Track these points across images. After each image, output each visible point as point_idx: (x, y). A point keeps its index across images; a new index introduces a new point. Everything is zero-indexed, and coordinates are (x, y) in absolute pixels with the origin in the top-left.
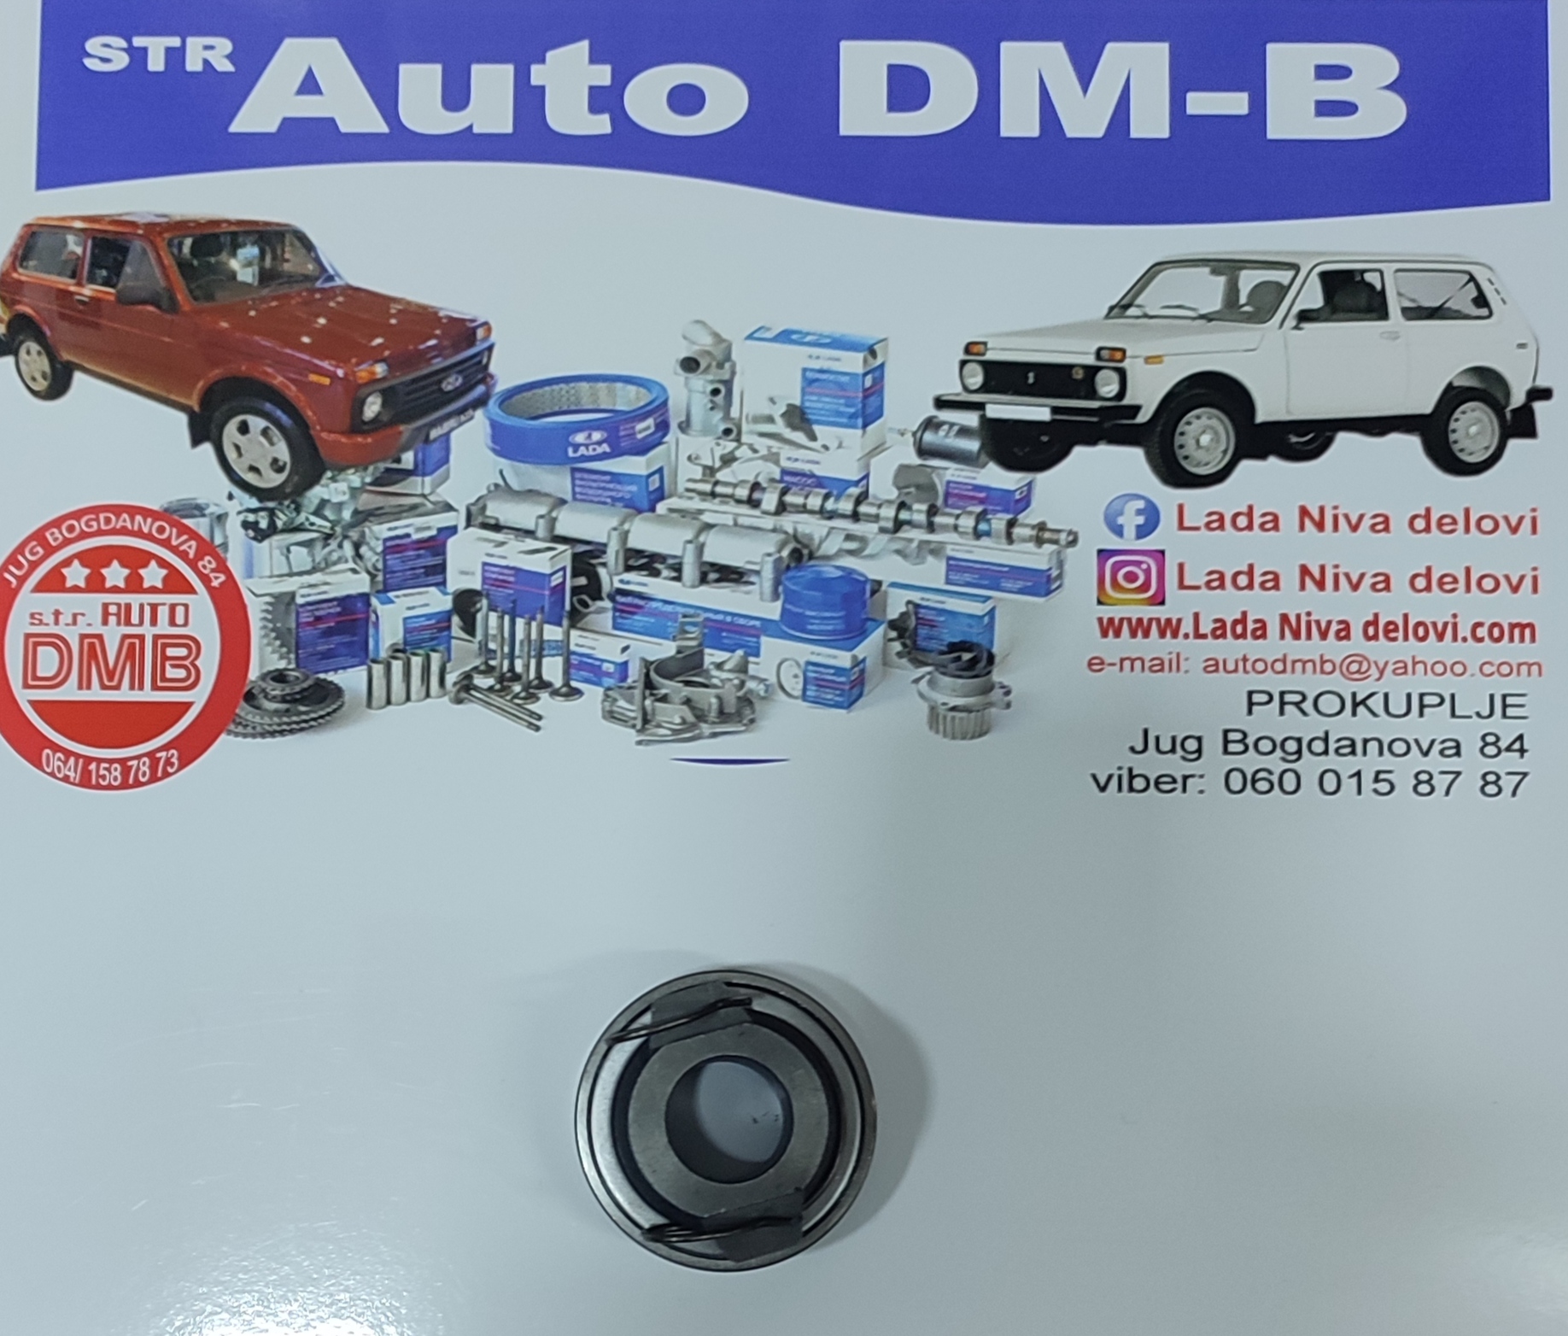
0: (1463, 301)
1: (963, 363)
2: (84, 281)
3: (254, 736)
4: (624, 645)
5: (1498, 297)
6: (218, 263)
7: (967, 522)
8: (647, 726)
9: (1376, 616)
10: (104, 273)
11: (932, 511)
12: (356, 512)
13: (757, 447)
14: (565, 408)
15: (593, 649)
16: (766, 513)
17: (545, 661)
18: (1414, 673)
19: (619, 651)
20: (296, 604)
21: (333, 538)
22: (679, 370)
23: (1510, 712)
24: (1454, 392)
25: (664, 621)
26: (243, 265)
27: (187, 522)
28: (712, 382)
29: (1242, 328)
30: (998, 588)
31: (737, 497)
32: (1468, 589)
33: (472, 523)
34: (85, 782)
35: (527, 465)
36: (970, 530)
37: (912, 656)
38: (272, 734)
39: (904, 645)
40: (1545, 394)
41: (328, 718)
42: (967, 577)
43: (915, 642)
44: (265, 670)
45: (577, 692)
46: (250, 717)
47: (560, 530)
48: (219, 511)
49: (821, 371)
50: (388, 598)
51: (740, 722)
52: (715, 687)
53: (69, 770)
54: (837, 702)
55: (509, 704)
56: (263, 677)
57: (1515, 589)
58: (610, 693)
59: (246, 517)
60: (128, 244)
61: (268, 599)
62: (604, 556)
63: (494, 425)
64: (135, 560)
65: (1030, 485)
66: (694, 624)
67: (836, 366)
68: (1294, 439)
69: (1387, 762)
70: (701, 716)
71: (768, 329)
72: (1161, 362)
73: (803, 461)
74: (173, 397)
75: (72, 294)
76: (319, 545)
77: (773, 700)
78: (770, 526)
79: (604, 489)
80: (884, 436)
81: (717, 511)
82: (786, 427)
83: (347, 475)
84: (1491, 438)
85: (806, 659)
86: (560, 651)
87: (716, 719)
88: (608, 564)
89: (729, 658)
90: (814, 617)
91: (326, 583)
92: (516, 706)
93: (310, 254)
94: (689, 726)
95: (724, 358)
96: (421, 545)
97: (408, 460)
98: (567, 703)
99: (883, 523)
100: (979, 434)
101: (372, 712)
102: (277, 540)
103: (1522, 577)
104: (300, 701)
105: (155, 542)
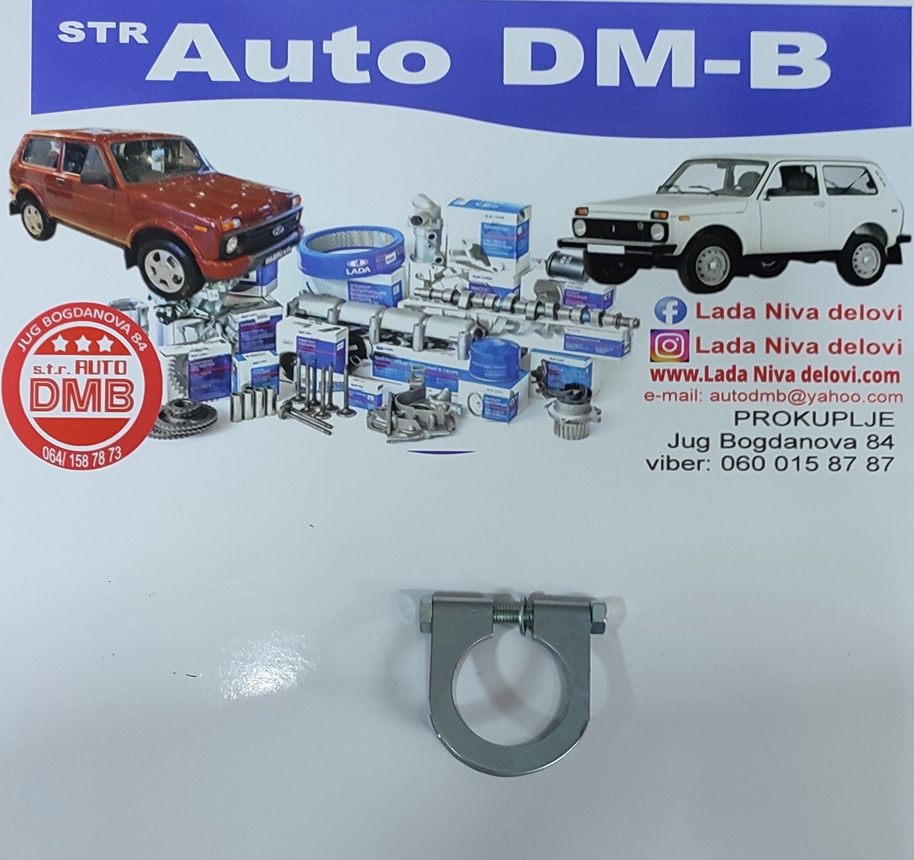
0: (861, 184)
1: (574, 220)
2: (62, 170)
3: (165, 438)
4: (380, 385)
5: (881, 181)
6: (140, 159)
7: (576, 314)
8: (394, 432)
9: (809, 368)
10: (74, 164)
11: (556, 307)
12: (223, 307)
13: (455, 269)
14: (344, 246)
15: (362, 387)
16: (462, 308)
17: (334, 394)
18: (830, 400)
19: (377, 388)
20: (189, 361)
21: (210, 322)
22: (411, 224)
23: (884, 422)
24: (856, 237)
25: (403, 371)
26: (155, 160)
27: (124, 313)
28: (429, 231)
29: (736, 200)
30: (594, 353)
31: (444, 299)
32: (862, 352)
33: (291, 313)
34: (68, 465)
35: (323, 280)
36: (578, 319)
37: (544, 392)
38: (176, 437)
39: (540, 385)
40: (907, 239)
41: (208, 427)
42: (577, 346)
43: (546, 384)
44: (171, 400)
45: (353, 412)
46: (162, 427)
47: (343, 317)
48: (143, 306)
49: (493, 225)
50: (243, 357)
51: (447, 429)
52: (432, 409)
53: (58, 458)
54: (502, 418)
55: (313, 420)
56: (170, 404)
57: (888, 352)
58: (372, 413)
59: (159, 309)
60: (88, 147)
61: (172, 358)
62: (367, 333)
63: (303, 256)
65: (612, 292)
67: (501, 222)
69: (814, 451)
70: (424, 426)
71: (462, 200)
72: (688, 220)
73: (482, 277)
74: (115, 239)
75: (55, 177)
76: (201, 327)
77: (465, 417)
78: (464, 316)
79: (367, 293)
80: (529, 263)
81: (433, 307)
82: (472, 258)
83: (218, 285)
84: (876, 265)
85: (484, 394)
86: (343, 389)
87: (433, 429)
88: (370, 338)
89: (440, 393)
90: (489, 369)
91: (207, 349)
92: (317, 421)
93: (194, 154)
94: (418, 433)
95: (437, 217)
96: (261, 326)
97: (253, 276)
98: (347, 419)
99: (528, 315)
100: (584, 262)
101: (234, 423)
102: (177, 324)
103: (892, 345)
104: (193, 418)
105: (105, 325)
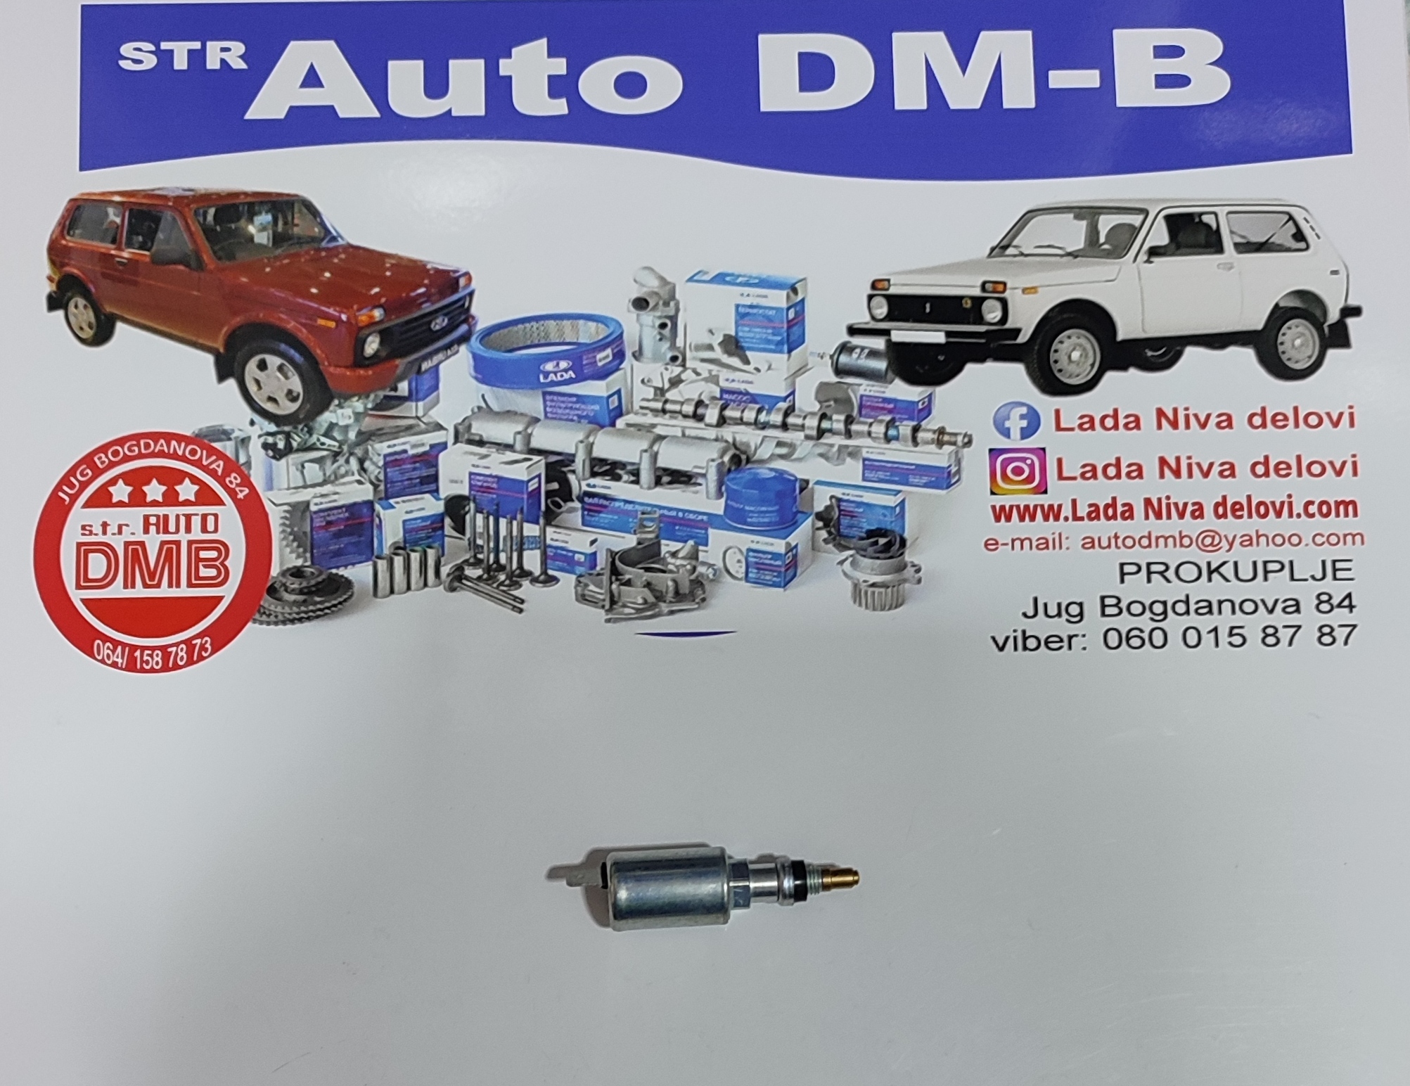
0: (1285, 237)
1: (870, 297)
2: (123, 246)
3: (276, 623)
4: (593, 538)
5: (1314, 233)
6: (236, 228)
7: (879, 429)
8: (615, 606)
9: (1224, 498)
10: (140, 238)
11: (849, 420)
12: (360, 433)
13: (699, 370)
14: (536, 342)
15: (567, 542)
16: (709, 426)
17: (526, 553)
18: (1258, 544)
19: (588, 544)
20: (311, 512)
21: (341, 455)
22: (632, 308)
23: (1339, 574)
24: (1282, 310)
25: (625, 518)
26: (258, 229)
27: (216, 445)
28: (660, 317)
29: (1104, 263)
30: (907, 484)
31: (683, 413)
32: (1300, 474)
33: (460, 439)
34: (131, 667)
35: (506, 391)
36: (882, 436)
37: (837, 542)
38: (292, 621)
39: (830, 533)
40: (1356, 311)
41: (339, 606)
42: (881, 475)
43: (838, 530)
44: (285, 568)
45: (554, 580)
46: (272, 608)
47: (535, 443)
48: (242, 435)
49: (751, 307)
50: (390, 504)
51: (694, 601)
52: (671, 572)
53: (118, 657)
54: (774, 582)
55: (496, 592)
56: (283, 573)
57: (1339, 473)
58: (582, 579)
59: (266, 439)
60: (161, 214)
61: (286, 508)
62: (573, 465)
63: (476, 357)
64: (171, 478)
65: (930, 396)
66: (652, 520)
67: (763, 302)
69: (1239, 619)
70: (660, 597)
71: (706, 273)
72: (1036, 292)
73: (739, 381)
74: (201, 341)
75: (114, 256)
76: (329, 462)
77: (718, 582)
78: (713, 437)
79: (571, 408)
80: (807, 360)
81: (667, 425)
82: (723, 354)
83: (352, 402)
84: (1312, 349)
85: (747, 547)
86: (538, 546)
87: (673, 600)
88: (577, 472)
89: (683, 548)
90: (752, 512)
91: (337, 493)
92: (501, 593)
93: (315, 217)
94: (651, 606)
95: (670, 298)
96: (418, 459)
97: (404, 390)
98: (545, 589)
99: (808, 432)
100: (886, 356)
101: (378, 600)
102: (293, 459)
103: (1344, 463)
104: (317, 593)
105: (188, 463)
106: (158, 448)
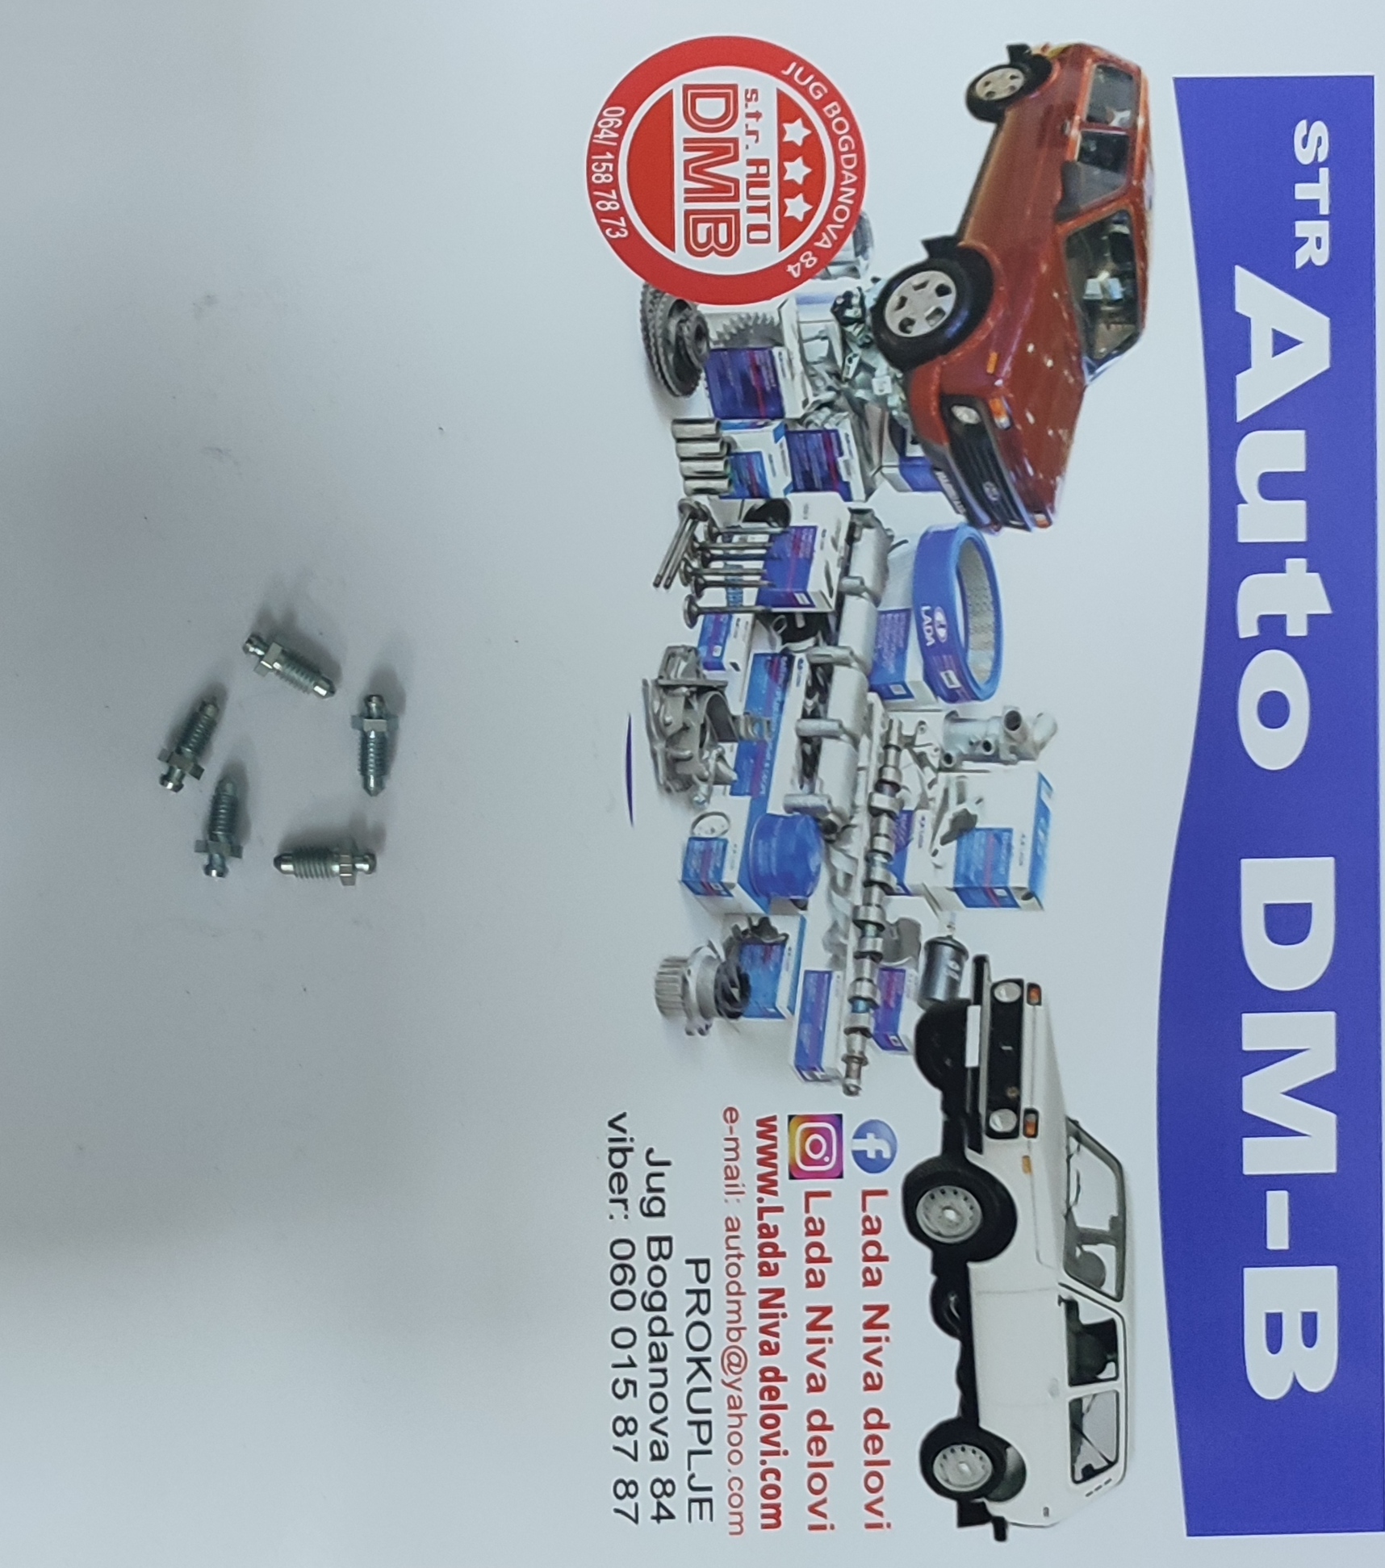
0: (1088, 1457)
1: (1019, 982)
2: (1084, 129)
3: (643, 311)
4: (740, 666)
5: (1093, 1489)
6: (1105, 258)
7: (865, 990)
8: (661, 691)
9: (784, 1379)
10: (1093, 149)
11: (875, 956)
12: (863, 402)
13: (935, 786)
14: (969, 601)
16: (870, 800)
17: (722, 590)
18: (731, 1415)
19: (733, 661)
20: (772, 347)
21: (837, 381)
22: (1007, 711)
23: (696, 1506)
24: (1000, 1449)
25: (763, 703)
26: (1103, 284)
27: (850, 239)
28: (997, 742)
29: (1059, 1250)
30: (801, 1022)
31: (886, 769)
32: (811, 1465)
33: (855, 516)
34: (595, 149)
35: (911, 567)
36: (858, 993)
37: (735, 940)
38: (645, 329)
39: (745, 932)
40: (1001, 1534)
41: (662, 382)
42: (812, 991)
43: (748, 943)
44: (707, 320)
45: (692, 623)
46: (662, 306)
47: (850, 601)
48: (861, 269)
49: (1009, 847)
50: (780, 437)
51: (668, 779)
52: (701, 754)
53: (606, 133)
54: (689, 870)
55: (680, 557)
56: (701, 318)
57: (812, 1509)
58: (693, 653)
59: (857, 296)
60: (1121, 172)
61: (777, 320)
62: (825, 645)
63: (951, 533)
64: (811, 189)
65: (903, 1049)
66: (761, 733)
67: (1014, 860)
68: (952, 1299)
69: (645, 1392)
70: (672, 741)
71: (1049, 795)
72: (1025, 1171)
73: (922, 832)
74: (972, 220)
75: (1071, 118)
76: (828, 367)
77: (690, 809)
78: (857, 802)
80: (947, 909)
81: (870, 750)
82: (954, 814)
83: (899, 393)
84: (957, 1484)
85: (730, 839)
86: (731, 604)
87: (669, 755)
88: (816, 648)
89: (729, 767)
90: (770, 846)
91: (793, 376)
92: (678, 561)
93: (1117, 348)
94: (661, 730)
95: (1020, 754)
96: (832, 467)
97: (914, 451)
98: (682, 612)
99: (862, 909)
100: (950, 999)
101: (669, 424)
102: (833, 326)
103: (824, 1515)
104: (678, 354)
105: (829, 208)
106: (847, 174)
